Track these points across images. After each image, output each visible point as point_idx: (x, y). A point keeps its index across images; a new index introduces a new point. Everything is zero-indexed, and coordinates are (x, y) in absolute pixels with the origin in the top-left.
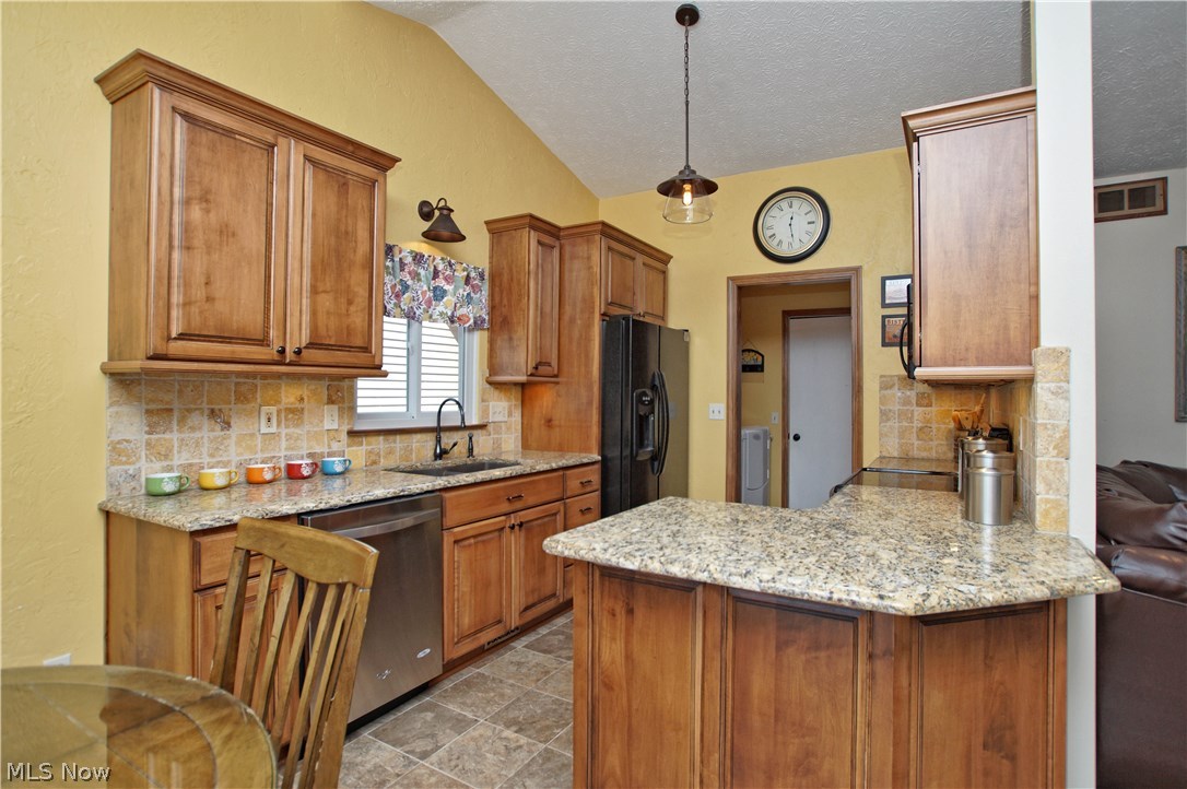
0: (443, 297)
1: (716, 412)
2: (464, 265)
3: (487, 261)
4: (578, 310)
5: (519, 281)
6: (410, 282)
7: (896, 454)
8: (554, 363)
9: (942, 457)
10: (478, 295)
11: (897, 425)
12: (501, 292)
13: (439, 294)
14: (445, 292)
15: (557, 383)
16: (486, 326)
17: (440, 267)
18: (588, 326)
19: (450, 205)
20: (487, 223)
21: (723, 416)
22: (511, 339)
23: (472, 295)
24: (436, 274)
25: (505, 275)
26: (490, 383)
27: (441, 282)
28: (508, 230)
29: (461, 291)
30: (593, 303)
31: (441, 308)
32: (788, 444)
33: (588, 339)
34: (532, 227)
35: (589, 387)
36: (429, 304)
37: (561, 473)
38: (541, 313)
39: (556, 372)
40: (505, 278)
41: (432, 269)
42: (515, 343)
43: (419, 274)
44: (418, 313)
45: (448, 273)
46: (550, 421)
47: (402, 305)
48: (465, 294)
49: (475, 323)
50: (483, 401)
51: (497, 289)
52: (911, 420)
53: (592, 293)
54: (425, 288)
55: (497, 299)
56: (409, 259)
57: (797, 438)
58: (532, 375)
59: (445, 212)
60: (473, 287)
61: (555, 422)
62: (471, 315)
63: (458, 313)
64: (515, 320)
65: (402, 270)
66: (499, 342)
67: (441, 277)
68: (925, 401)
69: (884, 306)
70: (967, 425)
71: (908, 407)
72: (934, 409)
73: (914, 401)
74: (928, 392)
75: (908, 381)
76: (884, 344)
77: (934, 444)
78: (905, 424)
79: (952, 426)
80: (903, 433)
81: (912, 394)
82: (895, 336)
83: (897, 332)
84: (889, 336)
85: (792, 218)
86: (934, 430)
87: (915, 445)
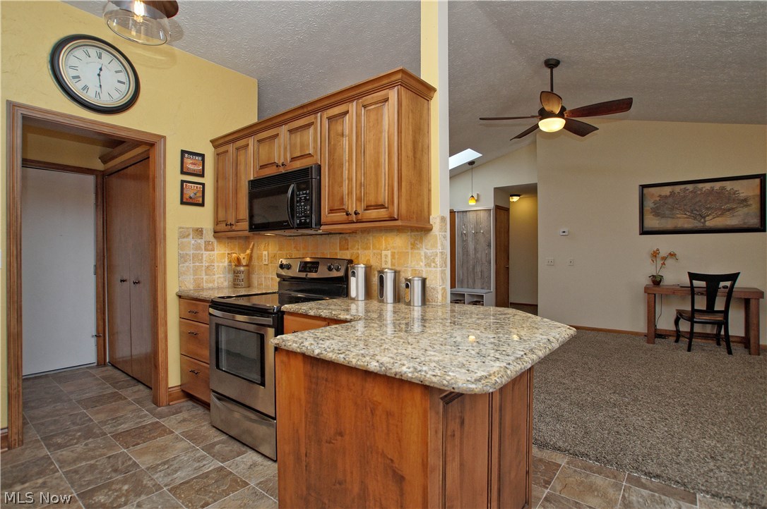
7: (192, 287)
11: (191, 265)
52: (201, 261)
68: (210, 247)
69: (183, 172)
70: (244, 262)
71: (199, 252)
72: (216, 252)
73: (203, 248)
74: (212, 239)
75: (199, 232)
76: (182, 203)
77: (217, 276)
78: (197, 264)
79: (226, 263)
80: (196, 271)
81: (201, 242)
82: (190, 198)
83: (192, 195)
84: (186, 196)
85: (101, 69)
86: (216, 268)
87: (204, 279)
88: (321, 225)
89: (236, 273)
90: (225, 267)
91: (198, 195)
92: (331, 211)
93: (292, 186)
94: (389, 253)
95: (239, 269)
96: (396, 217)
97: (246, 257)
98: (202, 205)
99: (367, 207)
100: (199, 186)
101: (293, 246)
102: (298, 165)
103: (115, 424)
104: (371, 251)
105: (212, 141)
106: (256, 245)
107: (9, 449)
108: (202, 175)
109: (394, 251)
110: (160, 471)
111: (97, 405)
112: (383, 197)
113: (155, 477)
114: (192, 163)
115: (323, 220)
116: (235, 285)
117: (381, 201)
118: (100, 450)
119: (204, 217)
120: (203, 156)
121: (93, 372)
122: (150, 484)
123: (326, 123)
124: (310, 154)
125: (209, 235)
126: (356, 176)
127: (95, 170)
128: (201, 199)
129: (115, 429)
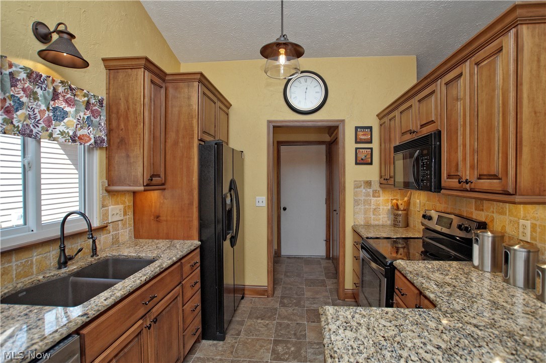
0: (63, 118)
1: (260, 202)
2: (85, 91)
3: (105, 92)
4: (180, 136)
5: (135, 111)
6: (24, 99)
7: (362, 223)
8: (162, 175)
9: (385, 224)
10: (98, 119)
11: (363, 207)
12: (119, 119)
13: (59, 115)
14: (65, 114)
15: (165, 189)
16: (105, 145)
17: (60, 89)
18: (189, 148)
19: (70, 30)
20: (104, 60)
21: (265, 204)
22: (128, 156)
23: (92, 118)
24: (55, 96)
25: (122, 105)
26: (108, 191)
27: (61, 104)
28: (124, 68)
29: (82, 114)
30: (193, 131)
31: (61, 128)
32: (280, 212)
33: (190, 158)
34: (146, 68)
35: (191, 193)
36: (49, 122)
37: (179, 263)
38: (154, 137)
39: (163, 182)
40: (122, 106)
41: (51, 90)
42: (132, 160)
43: (36, 93)
44: (35, 131)
45: (69, 96)
46: (158, 217)
47: (15, 122)
48: (86, 117)
49: (95, 142)
50: (103, 206)
51: (114, 116)
52: (370, 204)
53: (192, 124)
54: (43, 107)
55: (114, 124)
56: (23, 75)
57: (285, 209)
58: (147, 185)
59: (65, 36)
60: (92, 112)
61: (163, 218)
62: (92, 136)
63: (79, 133)
64: (131, 141)
65: (14, 85)
66: (117, 158)
67: (61, 99)
68: (377, 195)
69: (356, 142)
70: (402, 207)
71: (368, 198)
72: (381, 198)
73: (371, 194)
74: (378, 189)
75: (368, 184)
76: (357, 163)
77: (381, 216)
78: (367, 207)
79: (389, 207)
80: (366, 212)
81: (370, 191)
82: (362, 159)
83: (363, 157)
84: (359, 159)
85: (307, 89)
86: (381, 210)
87: (372, 218)
88: (441, 189)
89: (396, 216)
90: (389, 210)
91: (367, 157)
92: (449, 176)
93: (418, 151)
94: (528, 224)
95: (397, 212)
96: (511, 191)
97: (403, 203)
98: (371, 164)
99: (480, 175)
100: (368, 150)
101: (437, 199)
102: (426, 131)
103: (312, 302)
104: (507, 217)
105: (377, 116)
106: (412, 193)
107: (268, 297)
108: (371, 142)
109: (534, 222)
110: (313, 348)
111: (312, 285)
112: (496, 167)
113: (309, 351)
114: (363, 135)
115: (443, 184)
116: (395, 225)
117: (493, 171)
118: (297, 317)
119: (372, 172)
120: (371, 128)
121: (322, 262)
122: (304, 354)
123: (444, 88)
124: (433, 121)
125: (376, 186)
126: (470, 140)
127: (325, 142)
128: (370, 160)
129: (310, 305)
